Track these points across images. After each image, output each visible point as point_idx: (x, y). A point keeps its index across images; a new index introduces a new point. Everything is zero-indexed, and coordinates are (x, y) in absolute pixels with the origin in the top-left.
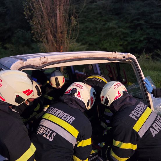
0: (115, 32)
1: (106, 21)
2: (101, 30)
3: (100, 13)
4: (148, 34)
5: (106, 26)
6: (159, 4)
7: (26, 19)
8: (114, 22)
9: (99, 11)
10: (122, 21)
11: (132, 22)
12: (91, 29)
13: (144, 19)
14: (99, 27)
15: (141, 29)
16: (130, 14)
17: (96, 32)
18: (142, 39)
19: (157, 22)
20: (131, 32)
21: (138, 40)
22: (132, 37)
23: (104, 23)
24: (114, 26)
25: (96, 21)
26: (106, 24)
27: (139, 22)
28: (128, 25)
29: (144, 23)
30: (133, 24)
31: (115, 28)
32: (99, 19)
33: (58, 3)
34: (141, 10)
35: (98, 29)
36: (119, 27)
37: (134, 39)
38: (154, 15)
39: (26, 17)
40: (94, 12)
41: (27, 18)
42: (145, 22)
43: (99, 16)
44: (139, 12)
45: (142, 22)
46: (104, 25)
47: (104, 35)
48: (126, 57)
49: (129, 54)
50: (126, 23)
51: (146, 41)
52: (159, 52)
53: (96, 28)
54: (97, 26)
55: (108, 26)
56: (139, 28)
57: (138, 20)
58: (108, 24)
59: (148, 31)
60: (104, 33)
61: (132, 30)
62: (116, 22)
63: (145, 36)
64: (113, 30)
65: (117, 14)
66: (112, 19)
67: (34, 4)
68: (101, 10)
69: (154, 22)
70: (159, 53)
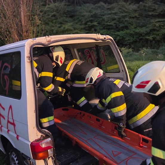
3: (54, 16)
5: (62, 28)
8: (69, 24)
9: (53, 14)
10: (77, 23)
11: (86, 24)
12: (47, 31)
13: (97, 21)
16: (83, 16)
19: (108, 24)
23: (59, 25)
24: (70, 28)
25: (51, 24)
26: (61, 26)
27: (92, 24)
28: (83, 26)
29: (97, 25)
30: (87, 26)
32: (54, 21)
33: (22, 3)
34: (94, 13)
36: (75, 29)
38: (105, 17)
40: (49, 15)
42: (98, 23)
43: (53, 18)
44: (92, 14)
45: (95, 23)
46: (59, 27)
50: (81, 25)
54: (53, 28)
55: (64, 28)
56: (93, 29)
57: (91, 21)
58: (64, 26)
62: (71, 24)
65: (71, 17)
66: (67, 22)
68: (55, 13)
69: (106, 24)
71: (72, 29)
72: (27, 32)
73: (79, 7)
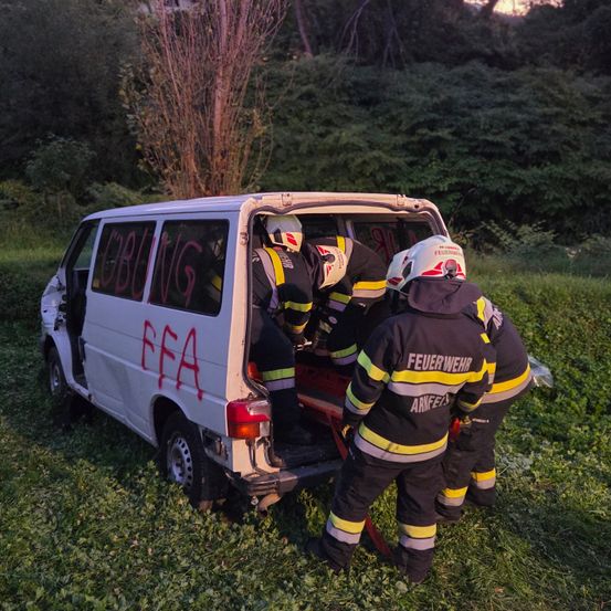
0: (359, 160)
1: (328, 123)
2: (311, 153)
3: (309, 96)
4: (464, 173)
5: (330, 140)
6: (498, 80)
7: (124, 109)
8: (356, 128)
9: (304, 89)
10: (380, 127)
11: (412, 131)
12: (279, 146)
13: (451, 126)
14: (306, 140)
15: (442, 156)
16: (405, 105)
17: (295, 159)
18: (444, 186)
19: (490, 138)
20: (411, 164)
21: (433, 191)
22: (412, 181)
23: (322, 129)
24: (355, 140)
25: (294, 121)
26: (328, 133)
27: (434, 134)
28: (400, 139)
29: (450, 137)
30: (415, 139)
31: (360, 149)
33: (221, 74)
34: (443, 97)
35: (303, 149)
36: (372, 146)
37: (419, 185)
38: (480, 113)
39: (124, 106)
40: (291, 93)
41: (128, 107)
42: (454, 134)
43: (305, 104)
44: (435, 100)
45: (444, 133)
46: (322, 135)
47: (324, 170)
48: (421, 207)
49: (426, 201)
50: (394, 133)
51: (457, 196)
52: (494, 228)
53: (297, 144)
54: (299, 138)
55: (337, 140)
56: (434, 152)
57: (432, 125)
58: (336, 133)
59: (462, 163)
60: (323, 163)
61: (411, 159)
62: (363, 127)
63: (455, 180)
64: (350, 155)
65: (366, 103)
66: (348, 119)
67: (152, 71)
68: (311, 87)
69: (482, 138)
70: (494, 231)
71: (363, 145)
72: (224, 154)
73: (397, 73)
